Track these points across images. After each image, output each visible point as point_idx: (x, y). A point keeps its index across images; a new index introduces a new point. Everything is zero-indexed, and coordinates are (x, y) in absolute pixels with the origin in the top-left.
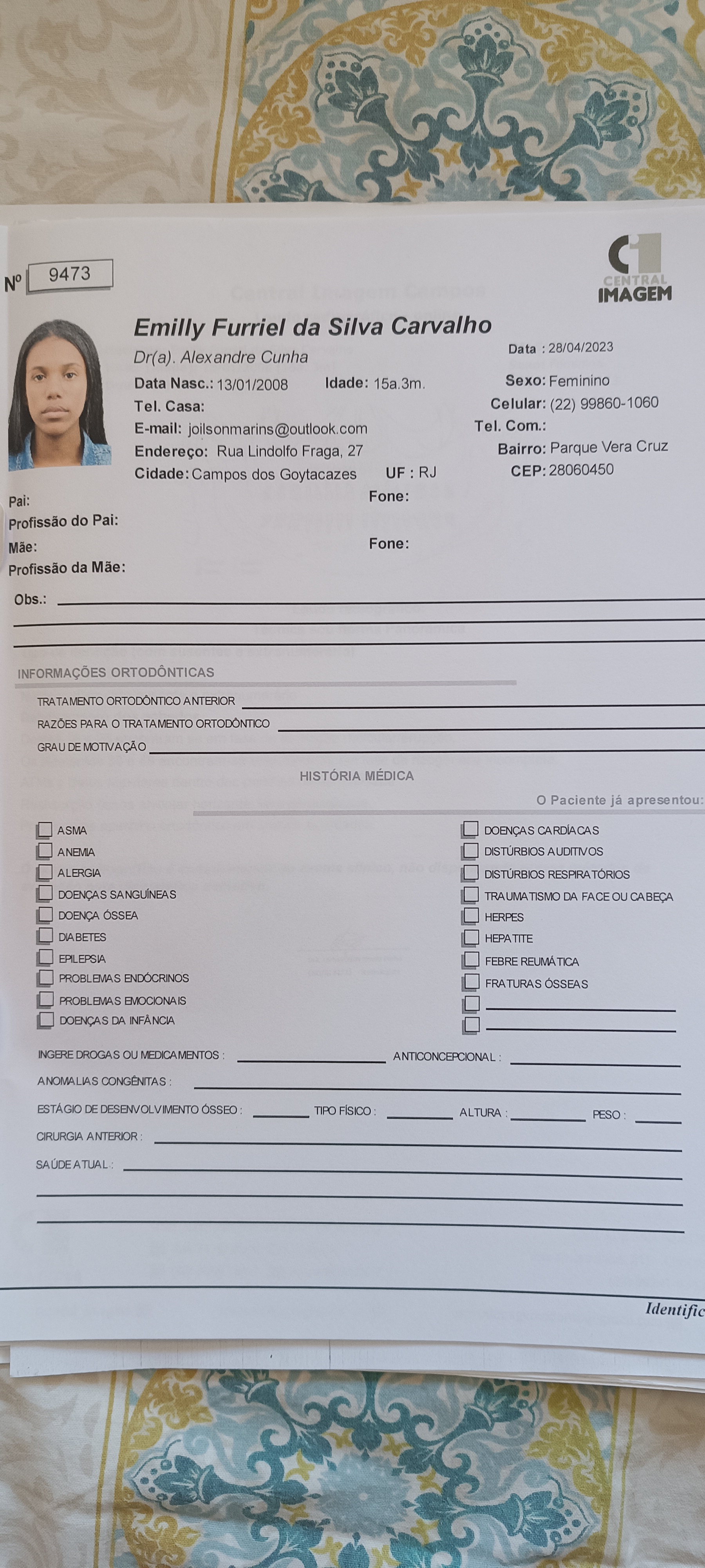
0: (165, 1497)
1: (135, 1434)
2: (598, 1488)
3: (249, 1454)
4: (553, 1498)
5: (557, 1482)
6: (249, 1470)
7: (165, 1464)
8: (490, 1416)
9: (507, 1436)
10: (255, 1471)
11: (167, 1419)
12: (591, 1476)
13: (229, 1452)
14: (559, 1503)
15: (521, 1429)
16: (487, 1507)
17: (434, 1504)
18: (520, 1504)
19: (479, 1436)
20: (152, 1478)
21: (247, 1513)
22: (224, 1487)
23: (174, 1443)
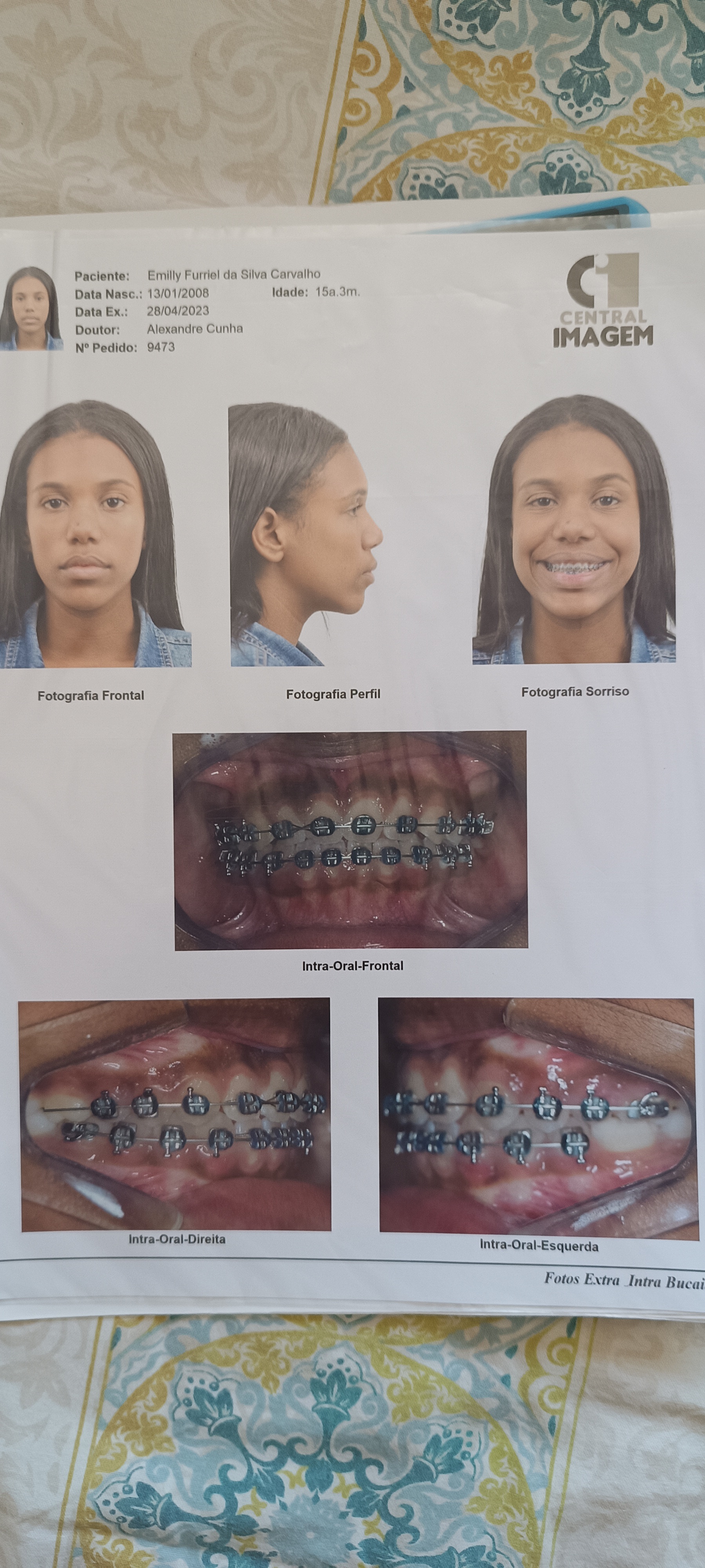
0: (125, 1520)
1: (101, 1457)
2: (530, 1545)
3: (206, 1486)
4: (487, 1552)
5: (491, 1536)
6: (205, 1501)
7: (126, 1489)
8: (436, 1468)
9: (449, 1489)
10: (211, 1503)
11: (133, 1446)
12: (524, 1534)
13: (187, 1482)
14: (492, 1556)
15: (463, 1482)
16: (425, 1557)
17: (375, 1550)
18: (456, 1556)
19: (424, 1488)
20: (113, 1501)
21: (200, 1541)
22: (181, 1516)
23: (137, 1469)
